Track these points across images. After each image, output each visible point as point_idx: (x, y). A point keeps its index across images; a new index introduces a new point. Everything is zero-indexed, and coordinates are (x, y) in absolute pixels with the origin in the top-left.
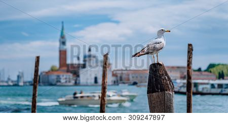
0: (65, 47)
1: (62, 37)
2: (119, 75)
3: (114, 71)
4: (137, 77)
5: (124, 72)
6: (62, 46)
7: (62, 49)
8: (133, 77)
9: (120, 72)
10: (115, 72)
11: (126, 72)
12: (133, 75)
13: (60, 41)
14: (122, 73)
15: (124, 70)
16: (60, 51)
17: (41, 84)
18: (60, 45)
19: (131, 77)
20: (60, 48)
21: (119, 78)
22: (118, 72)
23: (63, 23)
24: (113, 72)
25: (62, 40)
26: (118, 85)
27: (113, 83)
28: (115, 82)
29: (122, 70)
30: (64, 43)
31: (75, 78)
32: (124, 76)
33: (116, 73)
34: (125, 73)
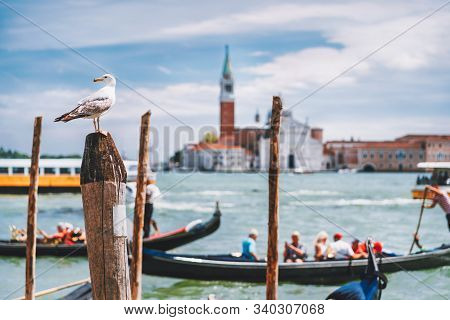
0: (231, 96)
1: (226, 76)
2: (337, 152)
3: (328, 142)
4: (372, 156)
5: (346, 145)
6: (225, 94)
7: (225, 100)
8: (365, 156)
9: (339, 146)
10: (328, 146)
11: (351, 145)
12: (366, 152)
13: (221, 84)
14: (343, 148)
15: (348, 142)
16: (222, 104)
17: (184, 168)
18: (222, 92)
19: (360, 156)
20: (221, 97)
21: (336, 158)
22: (335, 145)
23: (227, 47)
24: (325, 145)
25: (225, 82)
26: (336, 171)
27: (324, 168)
28: (328, 165)
29: (343, 142)
30: (229, 88)
31: (249, 157)
32: (347, 154)
33: (331, 148)
34: (348, 148)
